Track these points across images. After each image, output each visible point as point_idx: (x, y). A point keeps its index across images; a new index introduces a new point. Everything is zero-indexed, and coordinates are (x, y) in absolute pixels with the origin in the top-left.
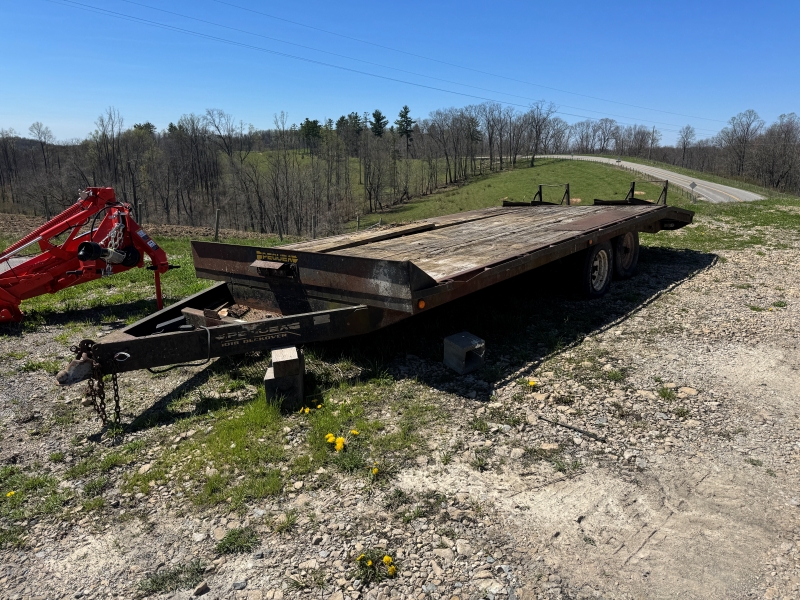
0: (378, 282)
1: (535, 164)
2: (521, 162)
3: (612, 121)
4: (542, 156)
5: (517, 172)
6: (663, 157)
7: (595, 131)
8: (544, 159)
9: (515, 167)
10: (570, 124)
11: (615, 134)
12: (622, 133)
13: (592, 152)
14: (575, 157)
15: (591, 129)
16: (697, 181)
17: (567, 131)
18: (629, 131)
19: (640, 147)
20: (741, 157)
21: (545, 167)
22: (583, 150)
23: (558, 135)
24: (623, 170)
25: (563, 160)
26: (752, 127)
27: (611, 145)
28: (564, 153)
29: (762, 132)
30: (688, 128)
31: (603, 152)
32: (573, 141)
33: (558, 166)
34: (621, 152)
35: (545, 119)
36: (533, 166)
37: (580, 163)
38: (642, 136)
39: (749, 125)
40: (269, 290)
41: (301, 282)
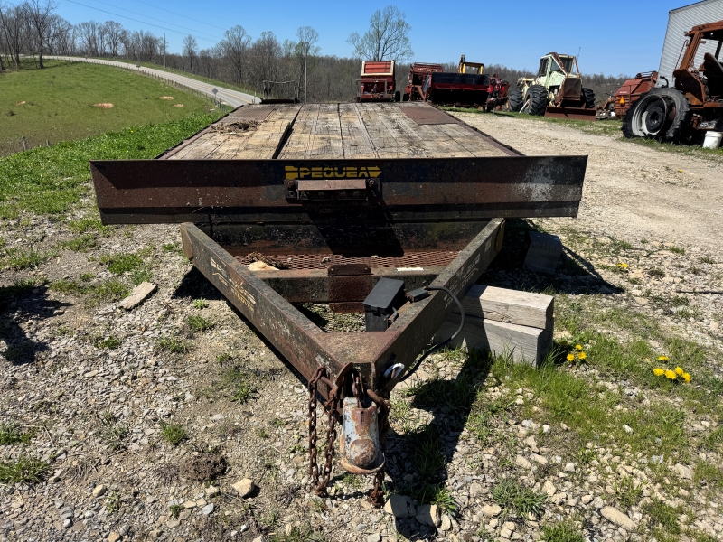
0: (531, 186)
1: (45, 65)
2: (26, 62)
3: (117, 25)
4: (51, 57)
5: (24, 73)
6: (172, 63)
7: (102, 34)
8: (54, 60)
9: (21, 68)
10: (73, 24)
11: (124, 38)
12: (131, 40)
13: (104, 56)
14: (90, 60)
15: (97, 32)
16: (217, 88)
17: (71, 32)
18: (137, 36)
19: (148, 52)
20: (238, 66)
21: (57, 69)
22: (93, 53)
23: (61, 34)
24: (145, 76)
25: (77, 62)
26: (243, 40)
27: (121, 50)
28: (73, 55)
29: (249, 46)
30: (190, 38)
31: (114, 56)
32: (80, 42)
33: (74, 68)
34: (131, 56)
35: (44, 18)
36: (42, 67)
37: (97, 67)
38: (150, 43)
39: (240, 39)
40: (307, 223)
41: (383, 202)
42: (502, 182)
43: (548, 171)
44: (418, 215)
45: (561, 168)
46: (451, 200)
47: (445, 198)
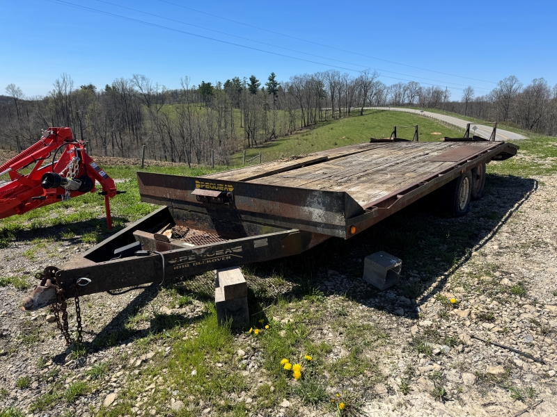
0: (312, 209)
1: (363, 113)
2: (354, 112)
3: (416, 84)
4: (368, 108)
5: (351, 119)
6: (452, 108)
7: (405, 91)
8: (370, 110)
9: (349, 116)
10: (387, 86)
11: (419, 93)
12: (424, 92)
13: (403, 105)
14: (392, 109)
15: (402, 89)
16: (477, 125)
17: (385, 91)
18: (429, 91)
19: (436, 102)
20: (506, 108)
21: (370, 116)
22: (397, 104)
23: (379, 93)
24: (425, 118)
25: (383, 111)
26: (514, 87)
27: (416, 100)
28: (383, 106)
29: (521, 91)
30: (469, 89)
31: (410, 105)
32: (389, 97)
33: (380, 114)
34: (423, 105)
35: (370, 82)
36: (362, 115)
37: (395, 113)
38: (437, 94)
39: (511, 86)
40: (206, 214)
41: (236, 208)
42: (294, 204)
43: (320, 200)
44: (253, 219)
45: (328, 200)
46: (268, 212)
47: (265, 210)
